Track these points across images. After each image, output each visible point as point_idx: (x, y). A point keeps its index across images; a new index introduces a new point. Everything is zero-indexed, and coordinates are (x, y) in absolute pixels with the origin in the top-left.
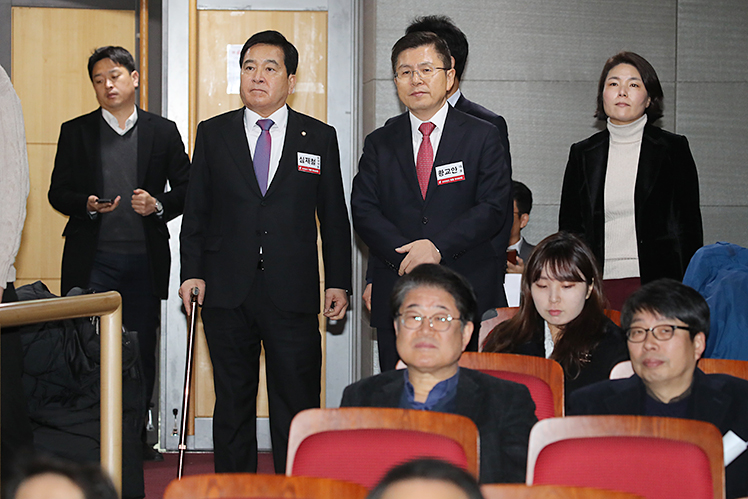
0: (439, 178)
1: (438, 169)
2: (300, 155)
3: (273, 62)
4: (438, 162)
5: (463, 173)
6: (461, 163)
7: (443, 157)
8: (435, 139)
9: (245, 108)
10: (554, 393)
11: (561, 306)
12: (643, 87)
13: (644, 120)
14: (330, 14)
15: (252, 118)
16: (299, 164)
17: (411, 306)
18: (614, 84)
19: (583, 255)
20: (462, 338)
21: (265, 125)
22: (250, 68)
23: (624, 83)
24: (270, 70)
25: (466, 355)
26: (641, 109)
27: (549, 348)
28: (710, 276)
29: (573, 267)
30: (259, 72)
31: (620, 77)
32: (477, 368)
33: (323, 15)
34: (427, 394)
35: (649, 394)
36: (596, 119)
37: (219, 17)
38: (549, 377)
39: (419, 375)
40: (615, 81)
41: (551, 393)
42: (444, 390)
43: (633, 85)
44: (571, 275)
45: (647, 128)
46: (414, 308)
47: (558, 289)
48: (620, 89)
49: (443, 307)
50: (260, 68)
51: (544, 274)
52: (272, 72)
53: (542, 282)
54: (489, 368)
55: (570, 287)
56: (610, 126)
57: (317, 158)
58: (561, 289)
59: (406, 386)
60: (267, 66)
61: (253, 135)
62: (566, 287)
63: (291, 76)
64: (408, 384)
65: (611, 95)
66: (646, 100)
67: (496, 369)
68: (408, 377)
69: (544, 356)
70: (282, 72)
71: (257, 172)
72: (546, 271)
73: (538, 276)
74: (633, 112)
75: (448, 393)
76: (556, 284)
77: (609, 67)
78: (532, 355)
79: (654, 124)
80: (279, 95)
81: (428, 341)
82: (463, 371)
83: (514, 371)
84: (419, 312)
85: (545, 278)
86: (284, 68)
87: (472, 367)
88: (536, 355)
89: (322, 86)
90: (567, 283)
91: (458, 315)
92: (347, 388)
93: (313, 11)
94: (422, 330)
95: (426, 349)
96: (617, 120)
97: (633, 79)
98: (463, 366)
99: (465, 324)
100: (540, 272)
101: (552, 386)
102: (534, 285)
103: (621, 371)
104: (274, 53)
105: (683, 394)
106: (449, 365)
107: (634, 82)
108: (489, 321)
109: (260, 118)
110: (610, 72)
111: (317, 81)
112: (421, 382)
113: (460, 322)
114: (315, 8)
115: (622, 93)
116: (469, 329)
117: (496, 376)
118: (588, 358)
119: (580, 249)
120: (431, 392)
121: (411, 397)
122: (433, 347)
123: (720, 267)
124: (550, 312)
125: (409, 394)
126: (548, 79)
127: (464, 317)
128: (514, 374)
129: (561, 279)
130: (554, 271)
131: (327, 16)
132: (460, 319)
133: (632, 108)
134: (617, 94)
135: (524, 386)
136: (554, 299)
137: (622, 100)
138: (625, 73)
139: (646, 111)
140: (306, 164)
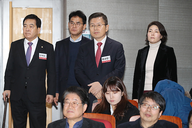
0: (102, 61)
1: (102, 58)
2: (40, 54)
3: (32, 24)
4: (102, 56)
5: (110, 60)
6: (110, 56)
7: (104, 54)
8: (102, 47)
9: (25, 38)
10: (113, 126)
11: (114, 99)
12: (159, 33)
13: (160, 42)
14: (53, 9)
15: (26, 42)
16: (39, 57)
17: (67, 99)
18: (150, 31)
19: (119, 83)
20: (83, 109)
21: (30, 44)
22: (25, 27)
23: (153, 31)
24: (31, 27)
25: (85, 114)
26: (159, 39)
27: (112, 112)
28: (162, 90)
29: (117, 87)
30: (28, 28)
31: (152, 29)
32: (89, 118)
33: (51, 9)
34: (73, 126)
35: (141, 126)
36: (146, 42)
37: (19, 10)
38: (111, 121)
39: (70, 120)
40: (151, 30)
41: (111, 125)
42: (78, 125)
43: (156, 32)
44: (116, 89)
45: (161, 45)
46: (67, 100)
47: (112, 94)
48: (152, 33)
49: (76, 100)
50: (28, 27)
51: (108, 90)
52: (32, 28)
53: (108, 92)
54: (93, 118)
55: (116, 93)
56: (150, 45)
57: (46, 55)
58: (113, 94)
59: (67, 124)
60: (30, 26)
61: (26, 47)
62: (115, 93)
63: (38, 28)
64: (67, 123)
65: (150, 34)
66: (160, 36)
67: (95, 118)
68: (67, 121)
69: (111, 114)
70: (35, 27)
71: (27, 59)
72: (108, 89)
73: (106, 91)
74: (156, 40)
75: (79, 125)
76: (112, 93)
77: (149, 26)
78: (106, 114)
79: (164, 44)
80: (34, 35)
81: (71, 110)
82: (84, 119)
83: (100, 119)
84: (69, 101)
85: (108, 91)
86: (36, 26)
87: (88, 118)
88: (108, 114)
89: (50, 31)
90: (115, 92)
91: (81, 102)
92: (49, 124)
93: (48, 8)
94: (69, 107)
95: (70, 113)
96: (151, 43)
97: (156, 30)
98: (85, 117)
99: (84, 105)
100: (107, 89)
101: (112, 123)
102: (105, 93)
103: (133, 119)
104: (33, 22)
105: (151, 126)
106: (79, 117)
107: (157, 31)
108: (95, 103)
109: (29, 42)
110: (150, 27)
111: (49, 29)
112: (71, 122)
113: (82, 104)
114: (49, 7)
115: (153, 34)
116: (86, 106)
117: (94, 120)
118: (124, 115)
119: (119, 82)
120: (74, 125)
121: (68, 127)
122: (73, 112)
123: (165, 87)
124: (111, 101)
125: (67, 126)
126: (119, 29)
127: (83, 103)
128: (100, 120)
129: (113, 91)
130: (111, 89)
131: (52, 10)
132: (82, 103)
133: (156, 39)
134: (151, 35)
135: (103, 123)
136: (112, 97)
137: (153, 36)
138: (154, 28)
139: (161, 40)
140: (42, 57)
